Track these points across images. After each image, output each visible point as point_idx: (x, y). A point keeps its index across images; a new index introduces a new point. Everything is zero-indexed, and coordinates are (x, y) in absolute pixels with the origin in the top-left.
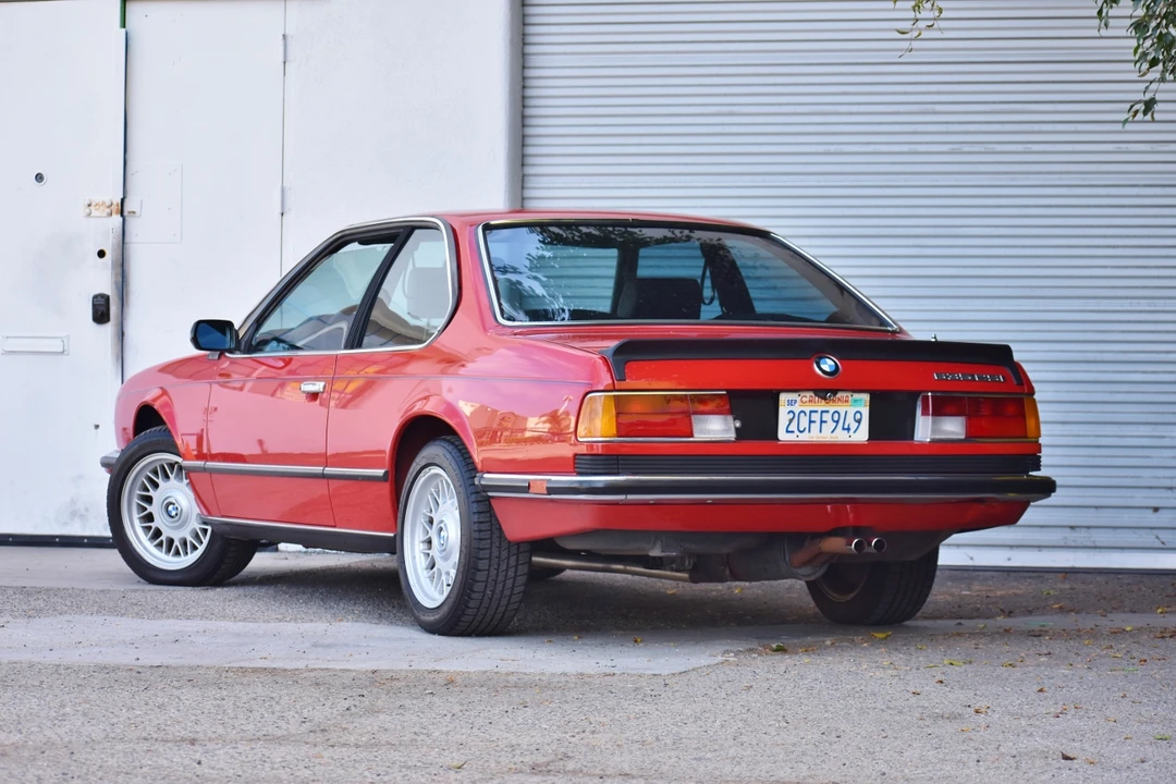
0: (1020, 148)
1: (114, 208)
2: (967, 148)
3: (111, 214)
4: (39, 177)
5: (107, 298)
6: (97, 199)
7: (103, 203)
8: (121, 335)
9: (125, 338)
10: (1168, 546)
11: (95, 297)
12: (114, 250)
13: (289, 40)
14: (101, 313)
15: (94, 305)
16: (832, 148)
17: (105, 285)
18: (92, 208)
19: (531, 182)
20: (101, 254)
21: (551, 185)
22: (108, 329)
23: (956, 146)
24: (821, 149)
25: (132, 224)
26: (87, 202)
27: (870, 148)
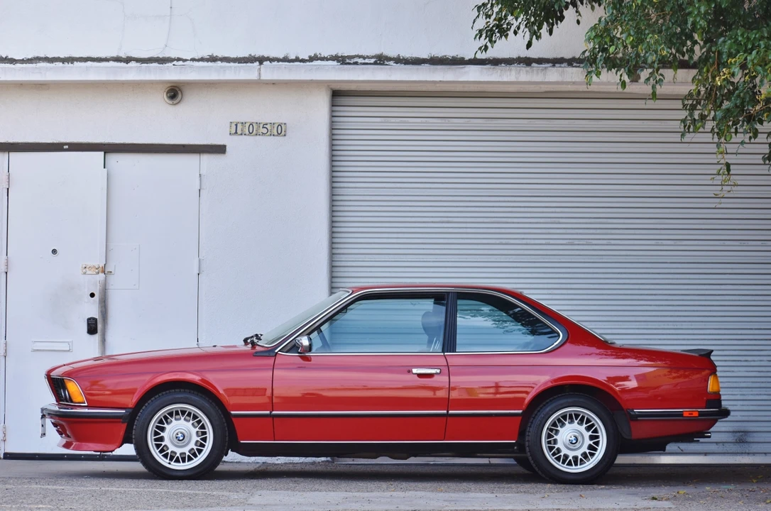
0: (605, 242)
1: (100, 269)
2: (576, 242)
3: (99, 273)
4: (54, 252)
5: (95, 320)
6: (90, 264)
7: (94, 266)
8: (103, 341)
9: (106, 343)
10: (685, 452)
11: (89, 319)
12: (100, 293)
13: (202, 177)
14: (92, 328)
15: (88, 324)
16: (504, 241)
17: (95, 313)
18: (87, 269)
19: (336, 258)
20: (92, 295)
21: (347, 259)
22: (96, 337)
23: (571, 241)
24: (498, 241)
25: (111, 279)
26: (84, 266)
27: (524, 241)
